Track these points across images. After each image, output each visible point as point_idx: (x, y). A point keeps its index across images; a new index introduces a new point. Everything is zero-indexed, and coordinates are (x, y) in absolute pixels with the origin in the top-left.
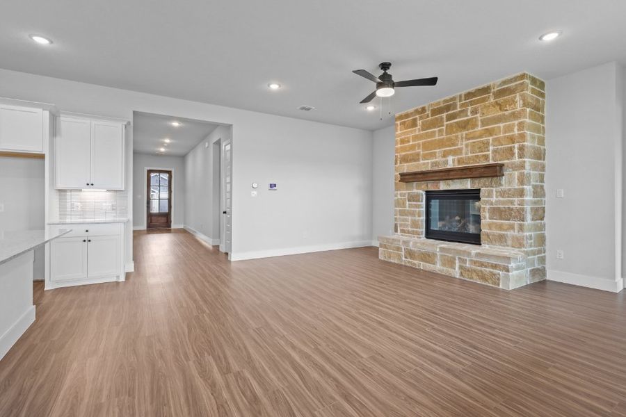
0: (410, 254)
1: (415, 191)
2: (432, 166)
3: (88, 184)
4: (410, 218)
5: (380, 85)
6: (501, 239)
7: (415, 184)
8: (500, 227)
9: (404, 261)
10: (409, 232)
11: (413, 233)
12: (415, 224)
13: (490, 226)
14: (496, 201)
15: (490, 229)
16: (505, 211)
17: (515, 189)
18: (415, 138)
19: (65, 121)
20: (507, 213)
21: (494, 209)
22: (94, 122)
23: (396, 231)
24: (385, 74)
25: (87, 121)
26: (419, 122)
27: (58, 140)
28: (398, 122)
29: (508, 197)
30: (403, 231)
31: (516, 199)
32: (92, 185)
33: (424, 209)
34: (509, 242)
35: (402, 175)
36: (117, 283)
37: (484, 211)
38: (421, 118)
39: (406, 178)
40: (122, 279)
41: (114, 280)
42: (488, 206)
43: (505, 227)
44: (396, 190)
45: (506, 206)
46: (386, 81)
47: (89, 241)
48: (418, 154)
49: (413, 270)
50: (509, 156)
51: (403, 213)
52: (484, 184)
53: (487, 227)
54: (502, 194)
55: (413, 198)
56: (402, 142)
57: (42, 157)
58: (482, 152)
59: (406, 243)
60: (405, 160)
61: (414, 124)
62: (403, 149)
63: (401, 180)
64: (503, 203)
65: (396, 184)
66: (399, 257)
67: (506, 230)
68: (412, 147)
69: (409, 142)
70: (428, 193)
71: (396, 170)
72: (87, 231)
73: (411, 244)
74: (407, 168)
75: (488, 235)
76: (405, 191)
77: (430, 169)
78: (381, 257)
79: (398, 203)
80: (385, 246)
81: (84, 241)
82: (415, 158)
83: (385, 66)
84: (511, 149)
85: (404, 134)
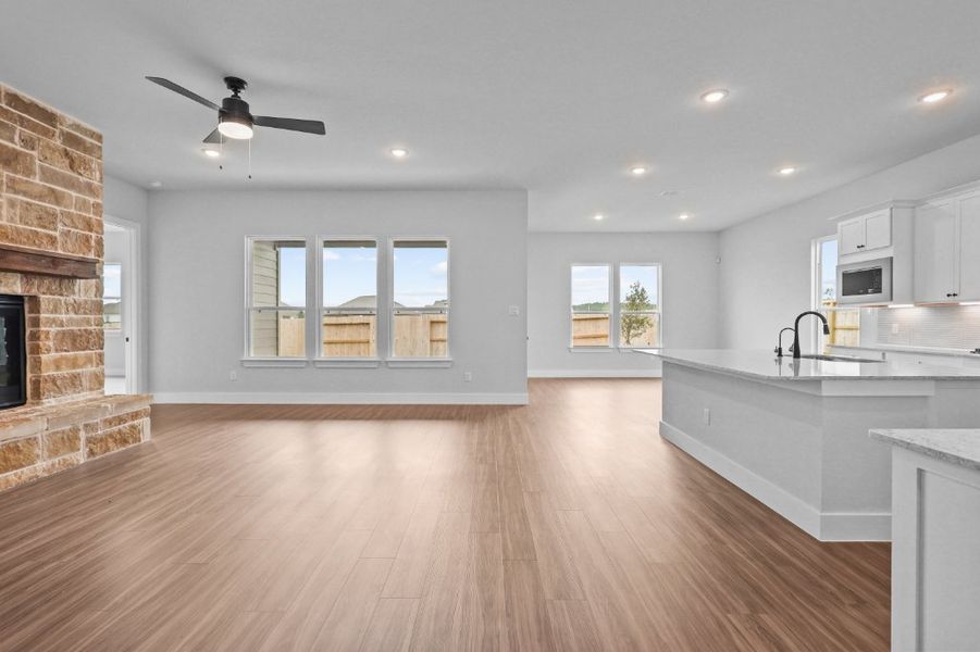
6: (74, 382)
8: (73, 364)
13: (57, 365)
14: (68, 321)
15: (58, 368)
16: (81, 336)
17: (92, 302)
20: (84, 338)
21: (64, 333)
29: (85, 313)
31: (92, 317)
34: (85, 383)
37: (47, 338)
42: (53, 330)
43: (80, 362)
45: (82, 328)
50: (85, 250)
52: (48, 289)
53: (53, 367)
54: (77, 308)
58: (45, 227)
64: (78, 323)
67: (82, 367)
75: (54, 381)
84: (87, 239)
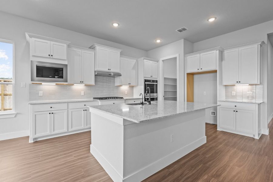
3: (237, 82)
19: (226, 53)
22: (240, 49)
25: (237, 49)
27: (223, 62)
32: (240, 82)
36: (254, 139)
40: (257, 137)
41: (252, 136)
47: (237, 111)
57: (215, 71)
72: (235, 106)
81: (234, 111)
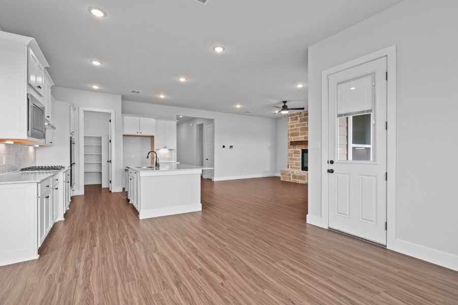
0: (295, 177)
1: (297, 149)
2: (304, 139)
3: (164, 147)
4: (294, 161)
5: (283, 110)
7: (297, 146)
9: (292, 180)
10: (294, 168)
11: (296, 168)
12: (297, 164)
18: (297, 125)
23: (288, 167)
24: (285, 105)
26: (299, 118)
28: (290, 117)
30: (291, 167)
32: (166, 147)
33: (301, 157)
35: (291, 142)
38: (300, 117)
39: (293, 144)
44: (288, 149)
46: (285, 108)
48: (298, 133)
49: (295, 184)
51: (291, 159)
55: (296, 152)
56: (291, 127)
59: (293, 172)
60: (292, 135)
61: (296, 119)
62: (292, 130)
63: (291, 144)
65: (288, 146)
66: (290, 178)
68: (296, 129)
69: (294, 127)
70: (303, 150)
71: (288, 139)
73: (295, 173)
74: (294, 139)
76: (292, 149)
77: (303, 140)
78: (282, 179)
79: (290, 155)
80: (283, 174)
82: (297, 134)
83: (285, 102)
85: (292, 123)
